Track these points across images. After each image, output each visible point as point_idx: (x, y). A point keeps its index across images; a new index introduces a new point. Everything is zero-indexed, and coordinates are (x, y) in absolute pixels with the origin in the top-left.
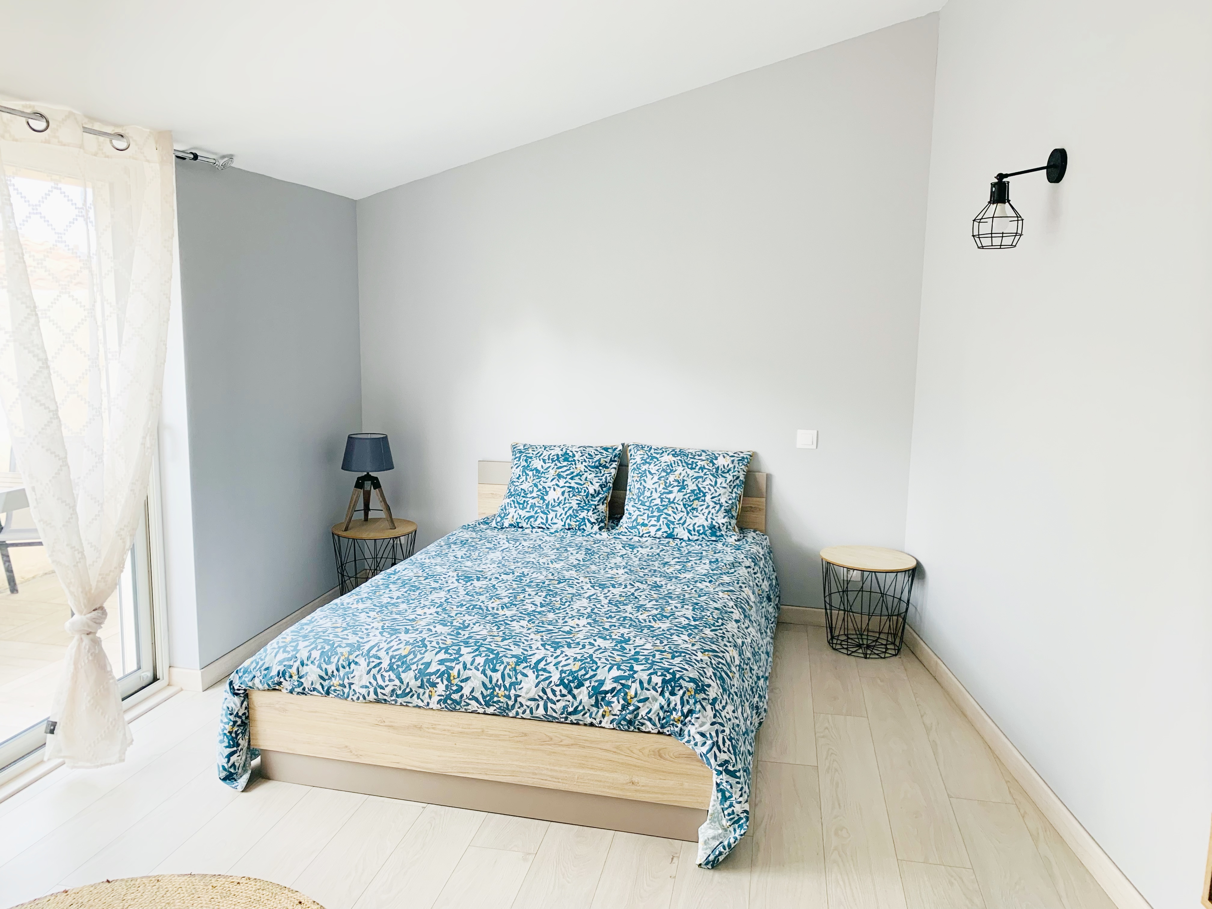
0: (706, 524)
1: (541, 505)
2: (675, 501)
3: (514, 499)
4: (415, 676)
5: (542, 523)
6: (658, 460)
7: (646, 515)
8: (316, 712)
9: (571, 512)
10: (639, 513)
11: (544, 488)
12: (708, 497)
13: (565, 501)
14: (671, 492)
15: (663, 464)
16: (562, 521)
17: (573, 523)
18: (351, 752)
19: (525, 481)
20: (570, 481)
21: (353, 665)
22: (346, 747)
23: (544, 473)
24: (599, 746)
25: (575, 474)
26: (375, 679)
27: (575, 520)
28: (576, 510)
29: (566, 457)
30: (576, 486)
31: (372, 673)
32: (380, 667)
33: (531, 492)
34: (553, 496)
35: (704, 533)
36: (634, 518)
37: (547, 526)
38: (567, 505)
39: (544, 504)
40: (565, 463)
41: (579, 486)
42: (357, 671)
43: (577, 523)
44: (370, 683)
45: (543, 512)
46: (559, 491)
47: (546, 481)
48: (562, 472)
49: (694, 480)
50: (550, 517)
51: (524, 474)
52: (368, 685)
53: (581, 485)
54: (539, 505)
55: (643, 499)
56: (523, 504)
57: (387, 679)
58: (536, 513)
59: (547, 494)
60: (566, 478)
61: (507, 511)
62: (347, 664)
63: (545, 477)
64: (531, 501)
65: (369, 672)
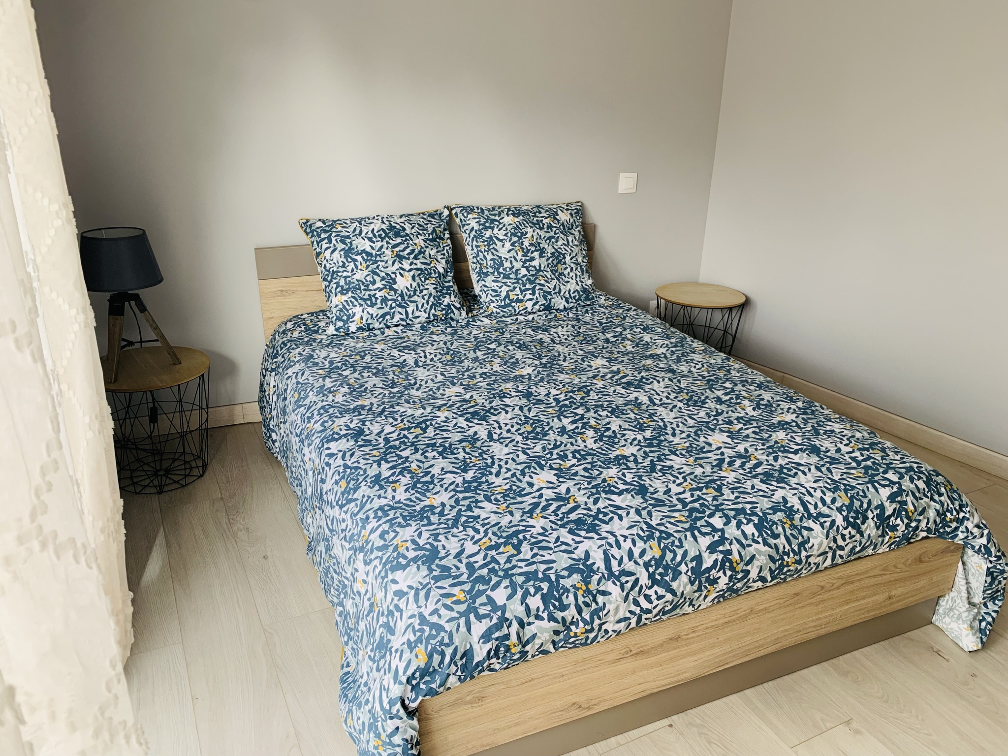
0: (578, 288)
1: (395, 298)
2: (542, 268)
3: (353, 295)
4: (690, 579)
5: (402, 319)
6: (500, 223)
7: (518, 289)
8: (533, 679)
9: (432, 299)
10: (508, 288)
11: (387, 274)
12: (568, 258)
13: (419, 287)
14: (533, 259)
15: (509, 228)
16: (425, 312)
17: (438, 313)
18: (580, 707)
19: (355, 270)
20: (415, 261)
21: (600, 599)
22: (574, 704)
23: (380, 255)
24: (868, 575)
25: (416, 252)
26: (636, 603)
27: (440, 309)
28: (437, 296)
29: (394, 231)
30: (423, 267)
31: (631, 598)
32: (639, 585)
33: (374, 282)
34: (403, 283)
35: (580, 299)
36: (503, 294)
37: (408, 321)
38: (425, 292)
39: (397, 295)
40: (399, 240)
41: (427, 267)
42: (610, 603)
43: (444, 312)
44: (630, 612)
45: (400, 306)
46: (408, 275)
47: (386, 265)
48: (400, 251)
49: (548, 241)
50: (410, 310)
51: (349, 260)
52: (628, 615)
53: (429, 264)
54: (391, 297)
55: (504, 272)
56: (370, 299)
57: (654, 597)
58: (391, 308)
59: (395, 283)
60: (408, 259)
61: (350, 312)
62: (591, 599)
63: (382, 261)
64: (379, 294)
65: (626, 599)
